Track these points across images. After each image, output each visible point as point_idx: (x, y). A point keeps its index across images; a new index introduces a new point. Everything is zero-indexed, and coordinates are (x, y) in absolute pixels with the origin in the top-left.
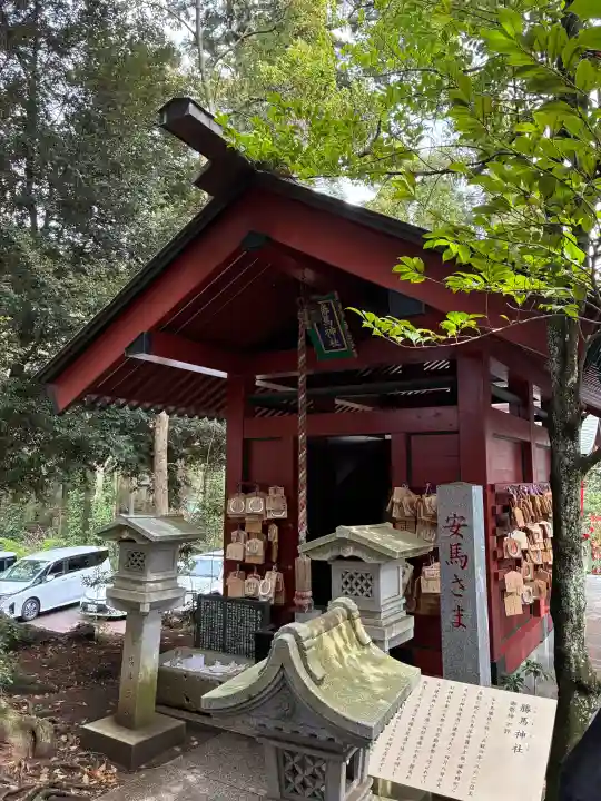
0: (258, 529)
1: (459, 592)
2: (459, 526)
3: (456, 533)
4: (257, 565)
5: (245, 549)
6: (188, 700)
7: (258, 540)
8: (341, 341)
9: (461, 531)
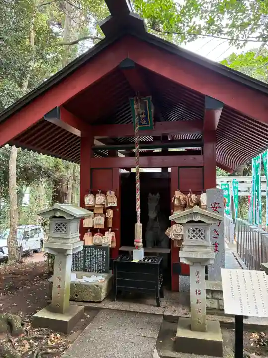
0: (101, 212)
1: (216, 236)
2: (217, 207)
3: (215, 210)
4: (100, 229)
5: (94, 222)
6: (77, 296)
7: (100, 217)
8: (147, 122)
9: (218, 209)
